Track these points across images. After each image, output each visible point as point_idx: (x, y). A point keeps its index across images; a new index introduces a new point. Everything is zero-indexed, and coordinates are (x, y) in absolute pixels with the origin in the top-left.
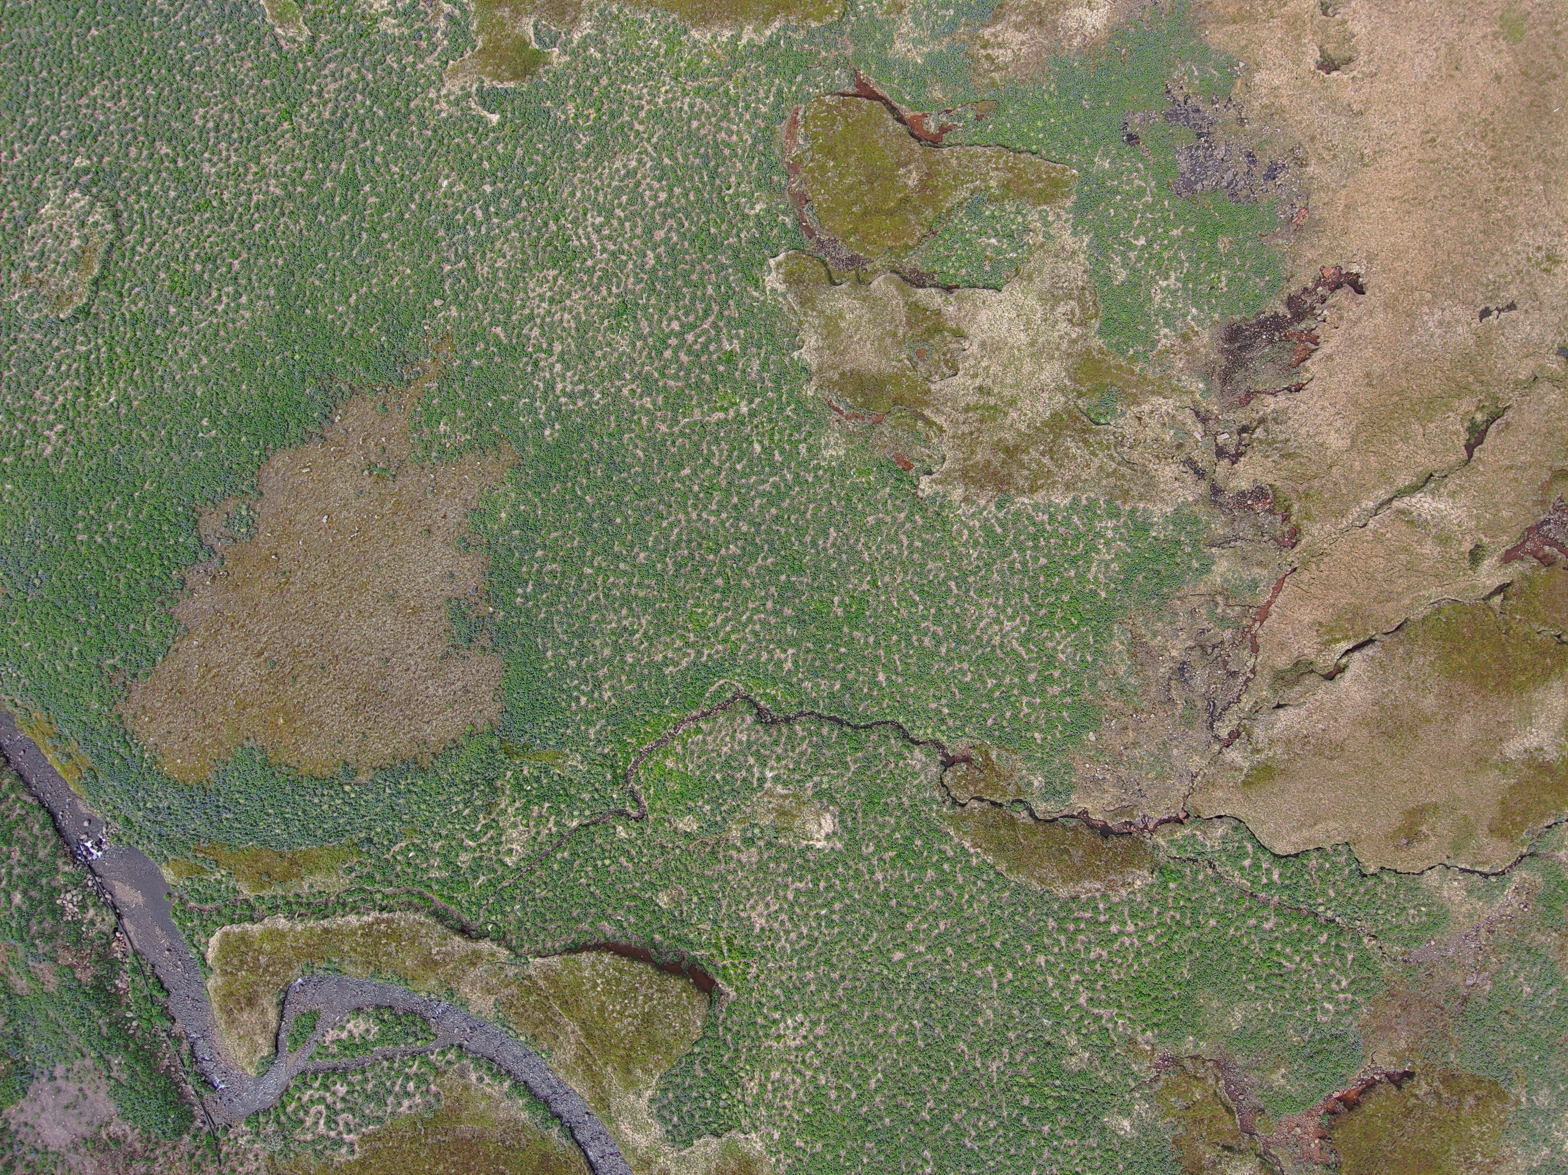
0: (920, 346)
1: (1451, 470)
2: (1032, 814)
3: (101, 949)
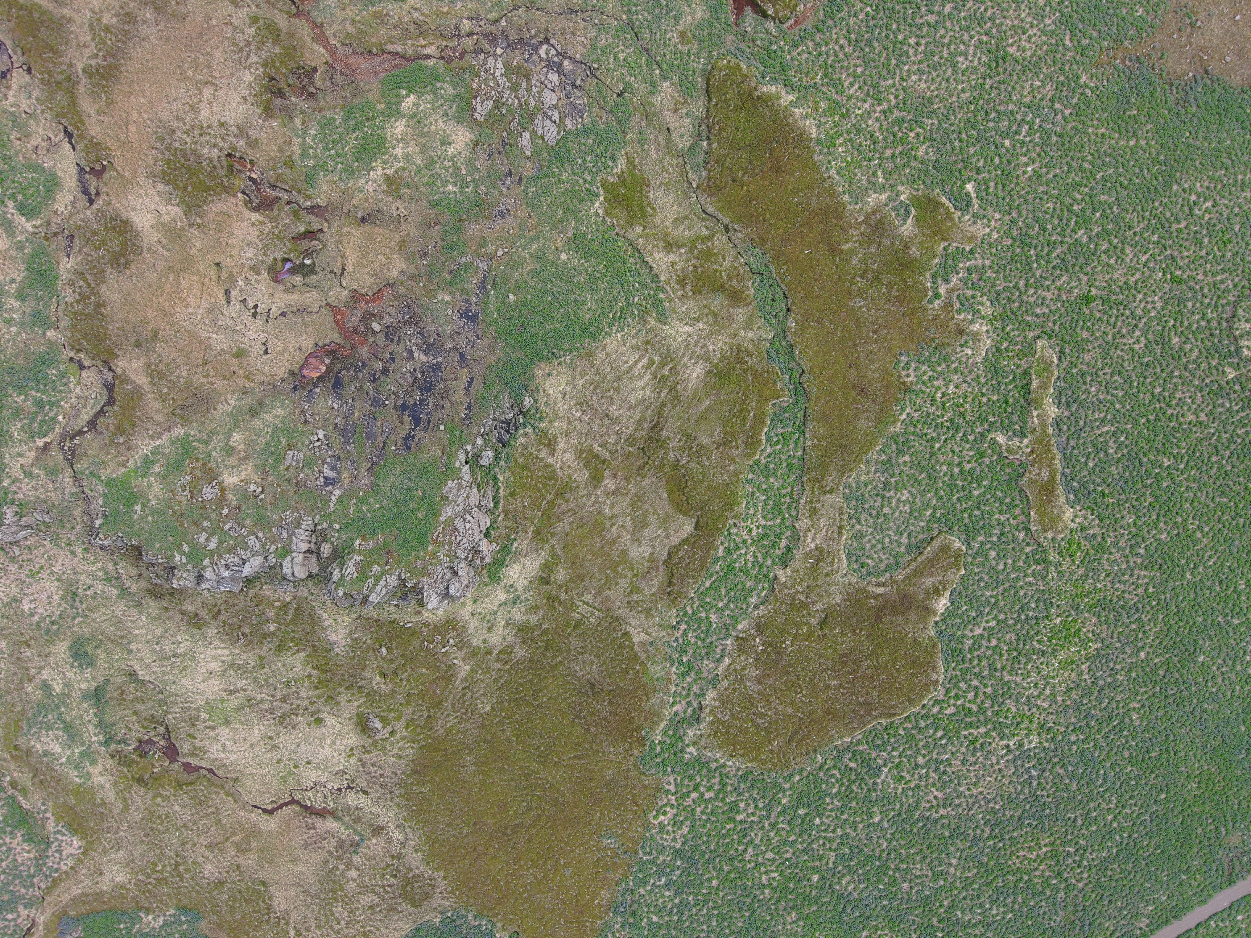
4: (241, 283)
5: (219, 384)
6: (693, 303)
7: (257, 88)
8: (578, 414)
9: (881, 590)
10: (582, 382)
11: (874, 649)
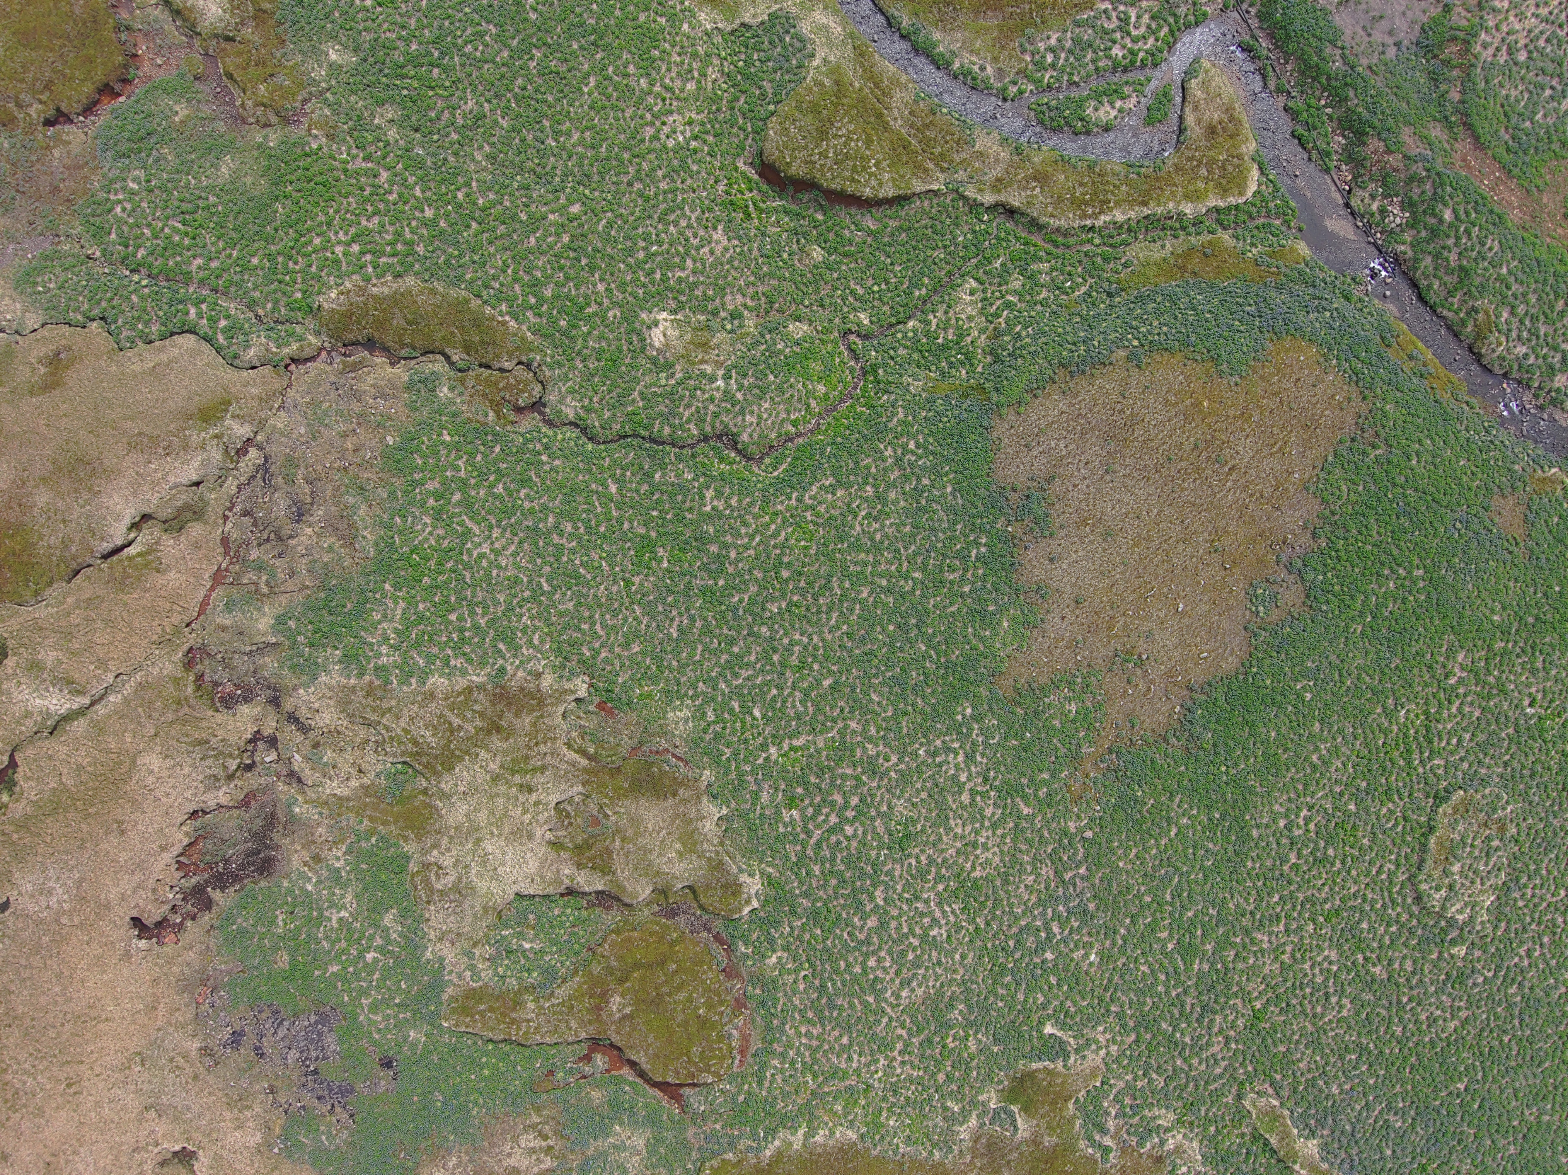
0: (596, 830)
1: (30, 740)
2: (447, 358)
3: (1362, 172)
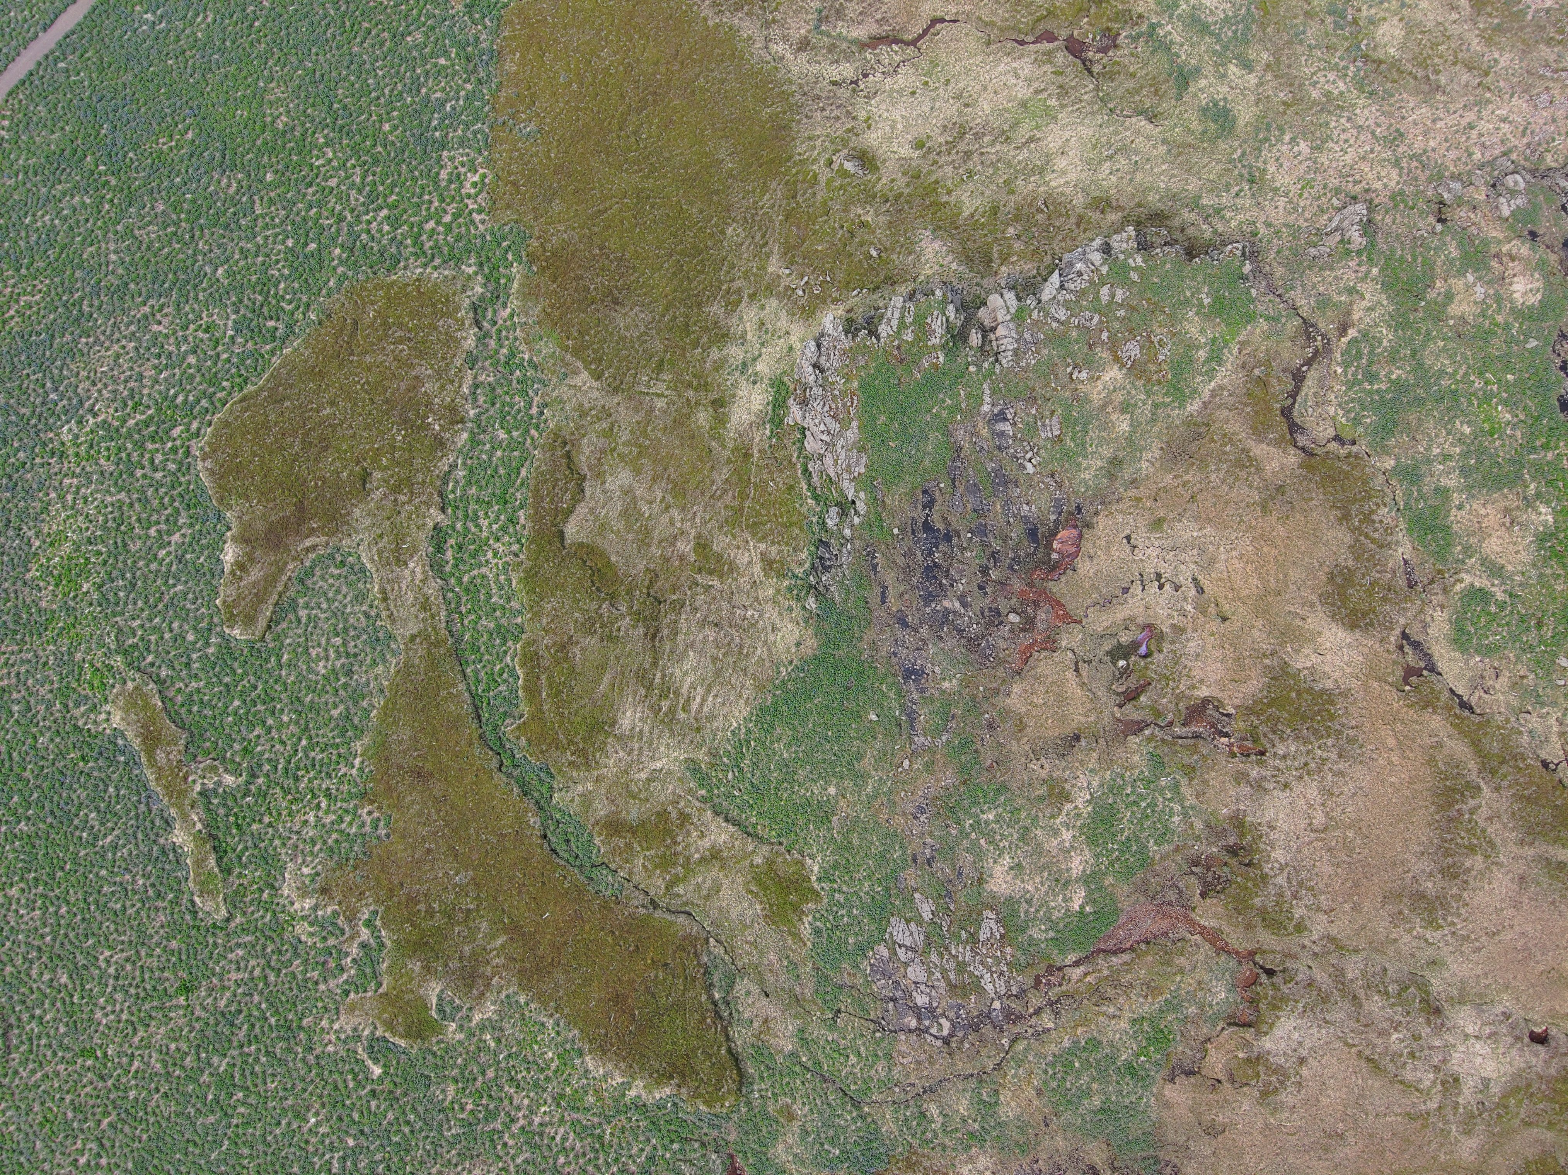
4: (1189, 608)
5: (1168, 479)
6: (662, 798)
7: (1262, 846)
8: (750, 613)
9: (308, 543)
10: (759, 652)
11: (292, 468)
